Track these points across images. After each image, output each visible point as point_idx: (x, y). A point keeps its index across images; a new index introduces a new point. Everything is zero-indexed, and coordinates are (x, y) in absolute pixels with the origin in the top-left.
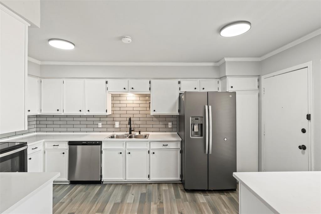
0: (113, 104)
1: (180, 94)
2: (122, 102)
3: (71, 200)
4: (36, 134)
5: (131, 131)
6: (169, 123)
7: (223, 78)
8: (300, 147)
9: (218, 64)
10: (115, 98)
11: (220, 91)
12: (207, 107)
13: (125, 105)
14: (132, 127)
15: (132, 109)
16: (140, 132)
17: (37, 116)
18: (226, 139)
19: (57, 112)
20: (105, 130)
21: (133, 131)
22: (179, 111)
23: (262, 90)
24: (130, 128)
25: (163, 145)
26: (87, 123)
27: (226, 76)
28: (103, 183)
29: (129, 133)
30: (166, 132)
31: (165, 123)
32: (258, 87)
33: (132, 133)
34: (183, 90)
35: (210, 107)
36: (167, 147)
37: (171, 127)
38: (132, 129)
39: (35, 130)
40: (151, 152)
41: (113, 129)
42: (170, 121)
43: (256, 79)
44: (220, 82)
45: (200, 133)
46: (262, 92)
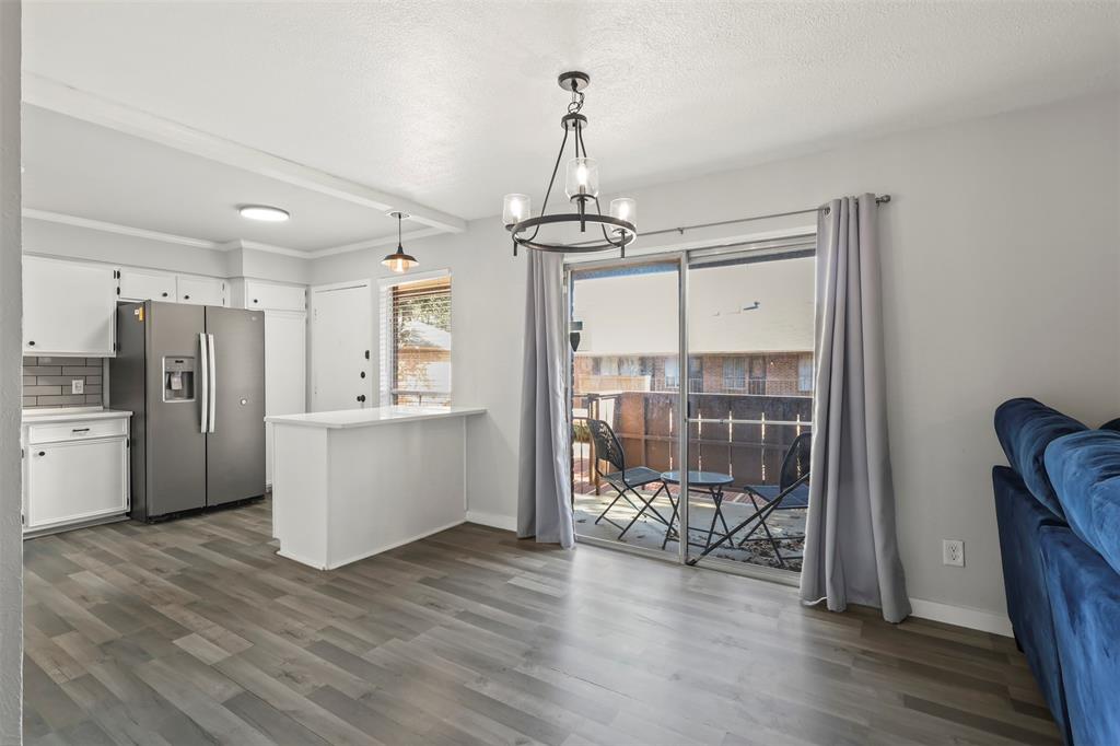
1: (119, 304)
6: (74, 382)
7: (234, 278)
8: (359, 399)
9: (223, 248)
11: (228, 305)
12: (203, 336)
18: (244, 402)
22: (118, 347)
23: (313, 312)
25: (75, 431)
27: (243, 278)
30: (61, 406)
31: (61, 380)
32: (306, 306)
34: (126, 296)
35: (211, 337)
36: (88, 435)
37: (81, 392)
40: (32, 452)
42: (77, 377)
43: (303, 291)
44: (228, 287)
45: (185, 393)
46: (313, 316)
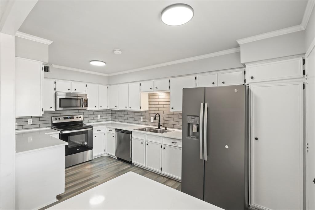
0: (149, 102)
2: (155, 100)
3: (108, 168)
4: (111, 122)
5: (160, 126)
10: (151, 97)
12: (202, 104)
13: (157, 103)
14: (160, 122)
15: (162, 106)
16: (166, 128)
17: (112, 111)
18: (227, 147)
19: (115, 108)
20: (145, 123)
21: (162, 126)
24: (159, 124)
25: (173, 142)
26: (135, 117)
28: (134, 165)
29: (158, 128)
33: (161, 128)
35: (206, 105)
36: (176, 145)
38: (161, 124)
39: (111, 119)
40: (163, 147)
41: (149, 123)
